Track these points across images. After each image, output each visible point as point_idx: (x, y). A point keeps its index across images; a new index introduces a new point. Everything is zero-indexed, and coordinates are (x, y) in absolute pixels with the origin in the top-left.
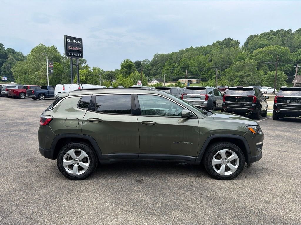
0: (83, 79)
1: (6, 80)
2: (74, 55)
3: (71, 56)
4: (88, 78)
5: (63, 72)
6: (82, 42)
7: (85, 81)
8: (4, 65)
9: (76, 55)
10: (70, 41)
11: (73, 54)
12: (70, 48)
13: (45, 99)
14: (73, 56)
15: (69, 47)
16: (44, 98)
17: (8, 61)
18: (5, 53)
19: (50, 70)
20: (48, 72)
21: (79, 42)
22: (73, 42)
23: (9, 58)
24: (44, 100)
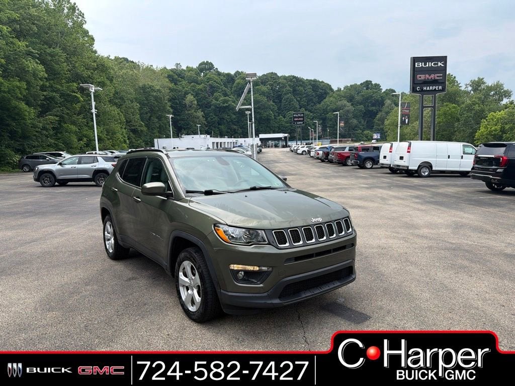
0: (495, 130)
1: (379, 137)
2: (428, 89)
3: (422, 91)
4: (507, 127)
5: (458, 120)
6: (445, 64)
7: (501, 133)
8: (378, 116)
9: (431, 88)
10: (421, 65)
11: (425, 88)
12: (420, 77)
13: (374, 166)
14: (425, 91)
15: (418, 76)
16: (372, 166)
17: (385, 109)
18: (382, 97)
19: (403, 118)
20: (399, 123)
21: (439, 64)
22: (427, 66)
23: (386, 105)
24: (371, 168)
